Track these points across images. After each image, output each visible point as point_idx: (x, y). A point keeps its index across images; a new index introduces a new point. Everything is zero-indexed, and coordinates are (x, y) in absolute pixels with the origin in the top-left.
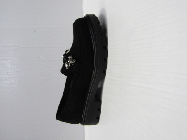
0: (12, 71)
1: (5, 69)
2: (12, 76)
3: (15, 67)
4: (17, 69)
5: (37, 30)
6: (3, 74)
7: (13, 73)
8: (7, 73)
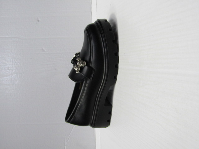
0: (14, 66)
1: (5, 64)
2: (14, 71)
3: (17, 62)
4: (19, 64)
5: (40, 20)
6: (3, 69)
7: (14, 68)
8: (8, 68)
